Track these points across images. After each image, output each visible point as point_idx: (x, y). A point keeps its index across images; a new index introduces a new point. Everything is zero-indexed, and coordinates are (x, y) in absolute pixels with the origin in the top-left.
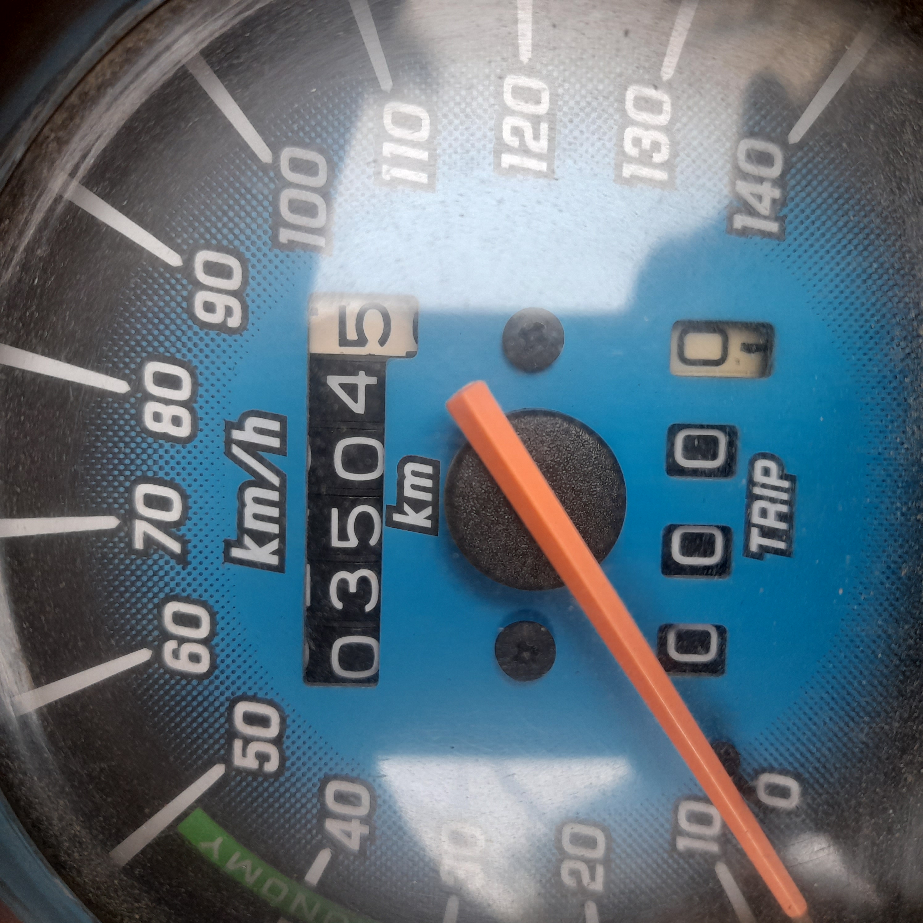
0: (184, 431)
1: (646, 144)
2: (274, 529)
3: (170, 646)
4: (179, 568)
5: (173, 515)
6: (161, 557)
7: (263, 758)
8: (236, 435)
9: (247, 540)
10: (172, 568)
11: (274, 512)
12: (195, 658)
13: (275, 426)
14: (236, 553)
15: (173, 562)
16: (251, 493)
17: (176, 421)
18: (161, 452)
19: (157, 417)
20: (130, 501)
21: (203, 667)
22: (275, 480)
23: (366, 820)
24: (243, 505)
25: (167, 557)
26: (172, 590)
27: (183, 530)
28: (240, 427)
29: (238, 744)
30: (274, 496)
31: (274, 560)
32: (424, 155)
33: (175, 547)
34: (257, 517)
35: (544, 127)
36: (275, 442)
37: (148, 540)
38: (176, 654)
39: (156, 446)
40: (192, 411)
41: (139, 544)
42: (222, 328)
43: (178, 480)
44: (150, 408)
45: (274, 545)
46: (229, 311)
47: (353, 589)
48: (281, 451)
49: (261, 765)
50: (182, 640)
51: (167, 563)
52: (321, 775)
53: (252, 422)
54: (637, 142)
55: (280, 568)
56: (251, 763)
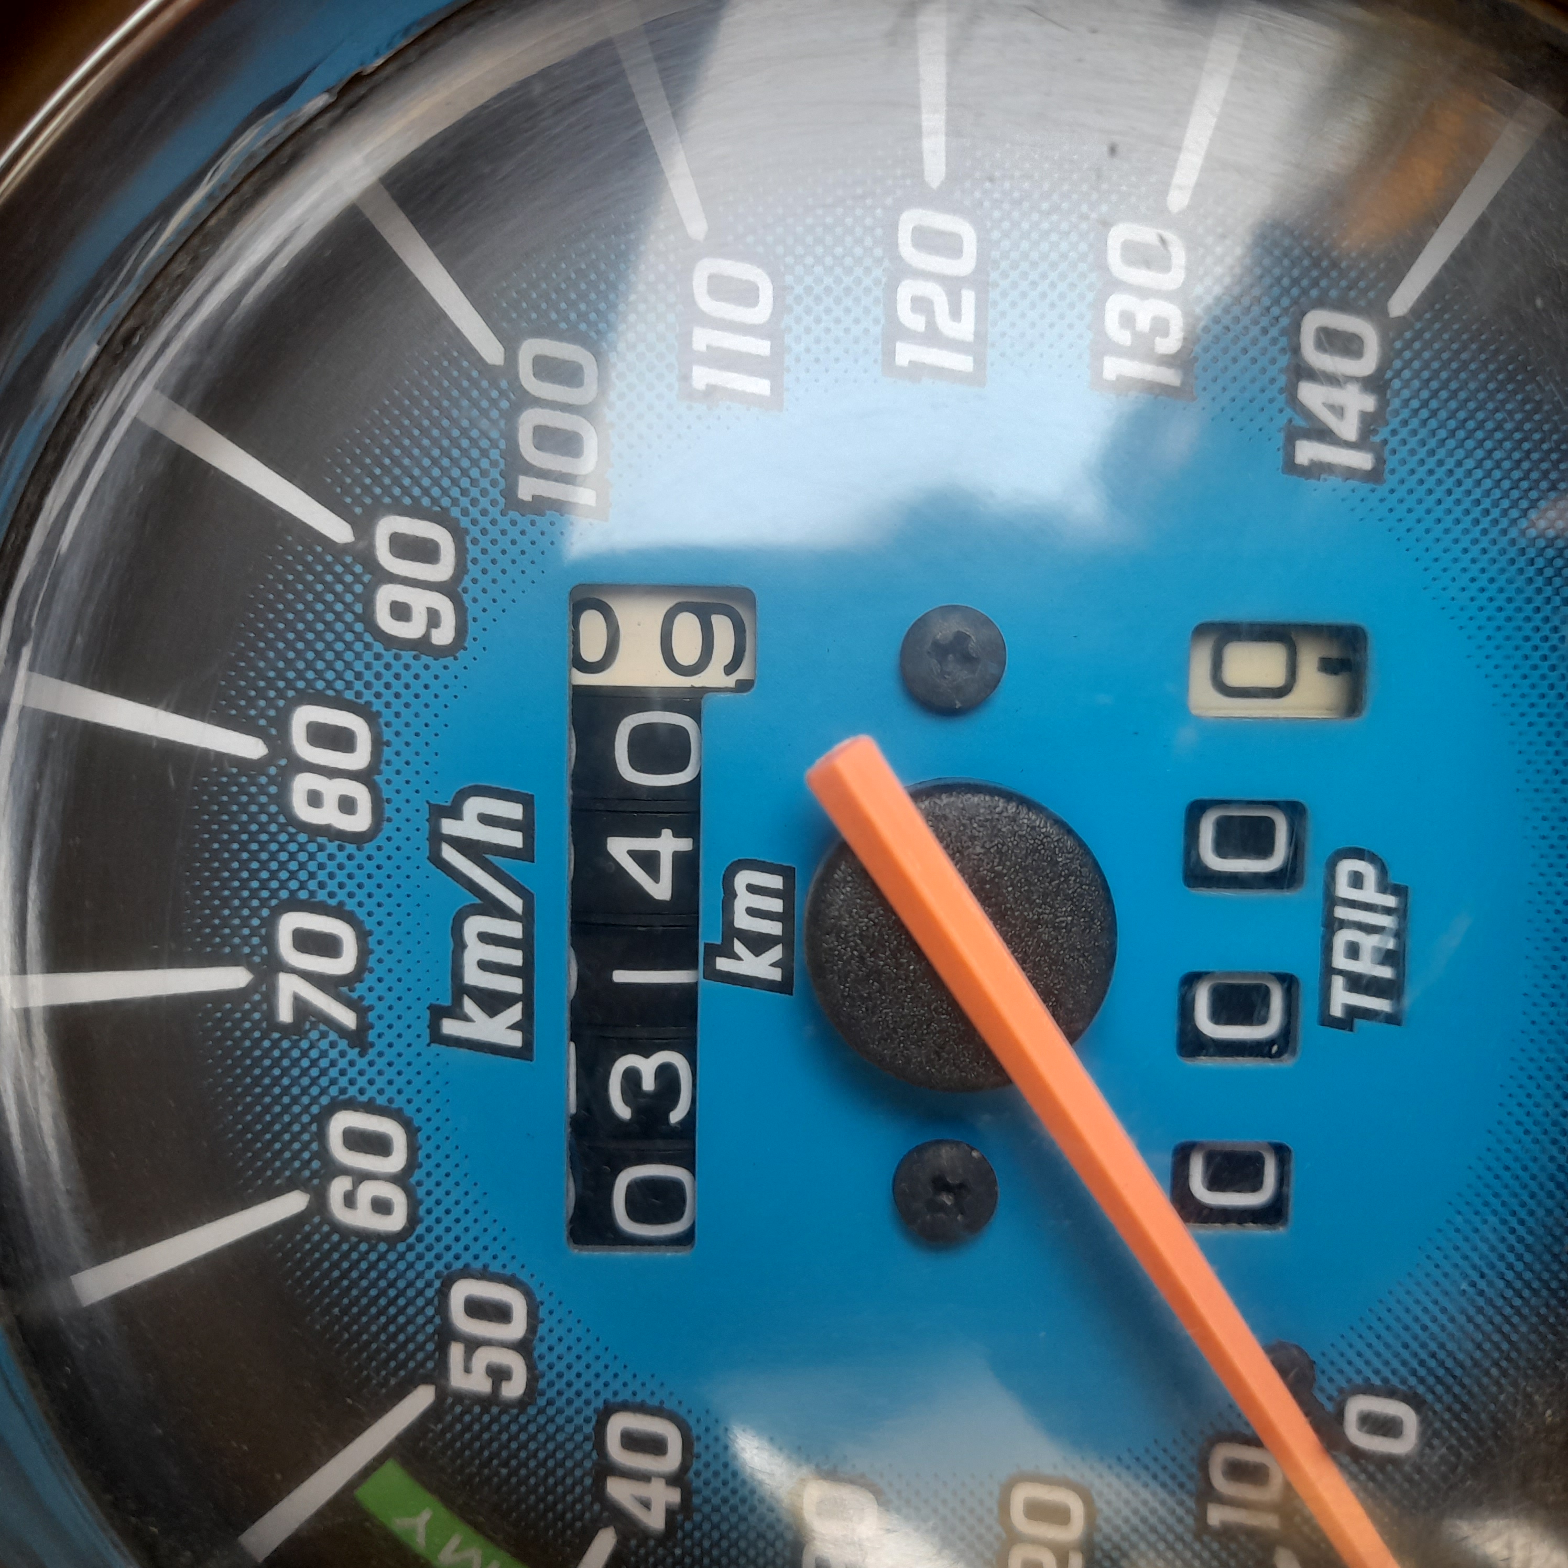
0: (360, 822)
1: (1143, 323)
2: (514, 985)
3: (339, 1187)
4: (353, 1053)
5: (344, 965)
6: (323, 1035)
7: (499, 1374)
8: (449, 827)
9: (469, 1006)
10: (343, 1054)
11: (515, 958)
12: (382, 1206)
13: (515, 811)
14: (450, 1027)
15: (343, 1044)
16: (475, 925)
17: (347, 805)
18: (322, 857)
19: (315, 799)
20: (270, 940)
21: (396, 1222)
22: (515, 903)
23: (675, 1480)
24: (460, 946)
25: (333, 1036)
26: (343, 1091)
27: (360, 989)
28: (455, 812)
29: (456, 1352)
30: (514, 930)
31: (515, 1039)
32: (762, 347)
33: (347, 1018)
34: (484, 966)
35: (968, 298)
36: (515, 839)
37: (301, 1007)
38: (350, 1200)
39: (312, 847)
40: (373, 789)
41: (285, 1014)
42: (422, 645)
43: (351, 905)
44: (302, 783)
45: (515, 1013)
46: (434, 618)
47: (648, 1084)
48: (526, 854)
49: (496, 1387)
50: (361, 1177)
51: (333, 1045)
52: (599, 1403)
53: (474, 806)
54: (1127, 319)
55: (525, 1052)
56: (479, 1383)
